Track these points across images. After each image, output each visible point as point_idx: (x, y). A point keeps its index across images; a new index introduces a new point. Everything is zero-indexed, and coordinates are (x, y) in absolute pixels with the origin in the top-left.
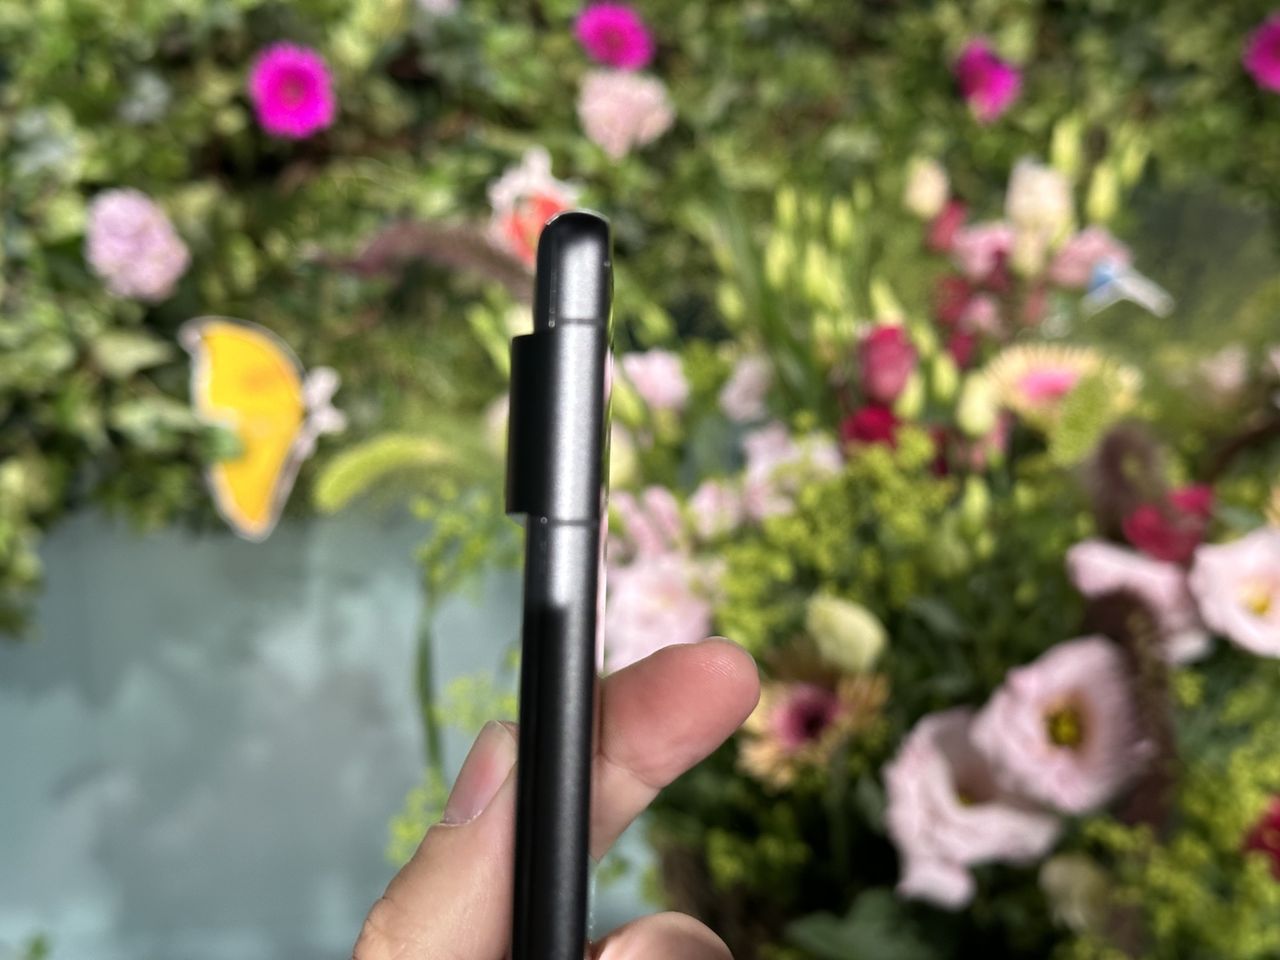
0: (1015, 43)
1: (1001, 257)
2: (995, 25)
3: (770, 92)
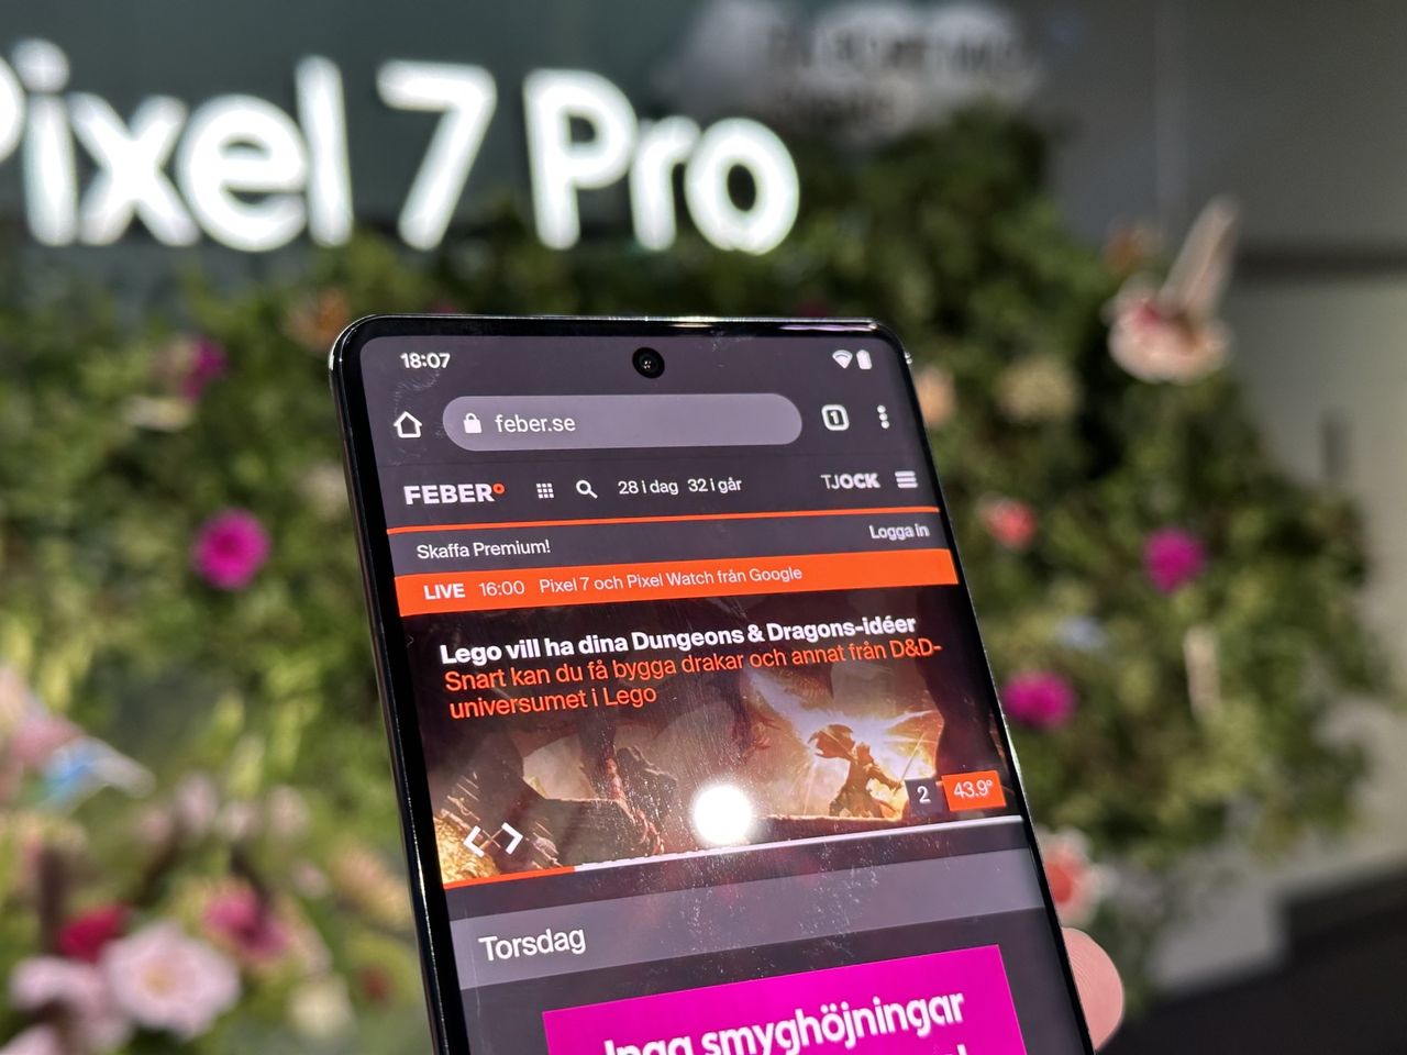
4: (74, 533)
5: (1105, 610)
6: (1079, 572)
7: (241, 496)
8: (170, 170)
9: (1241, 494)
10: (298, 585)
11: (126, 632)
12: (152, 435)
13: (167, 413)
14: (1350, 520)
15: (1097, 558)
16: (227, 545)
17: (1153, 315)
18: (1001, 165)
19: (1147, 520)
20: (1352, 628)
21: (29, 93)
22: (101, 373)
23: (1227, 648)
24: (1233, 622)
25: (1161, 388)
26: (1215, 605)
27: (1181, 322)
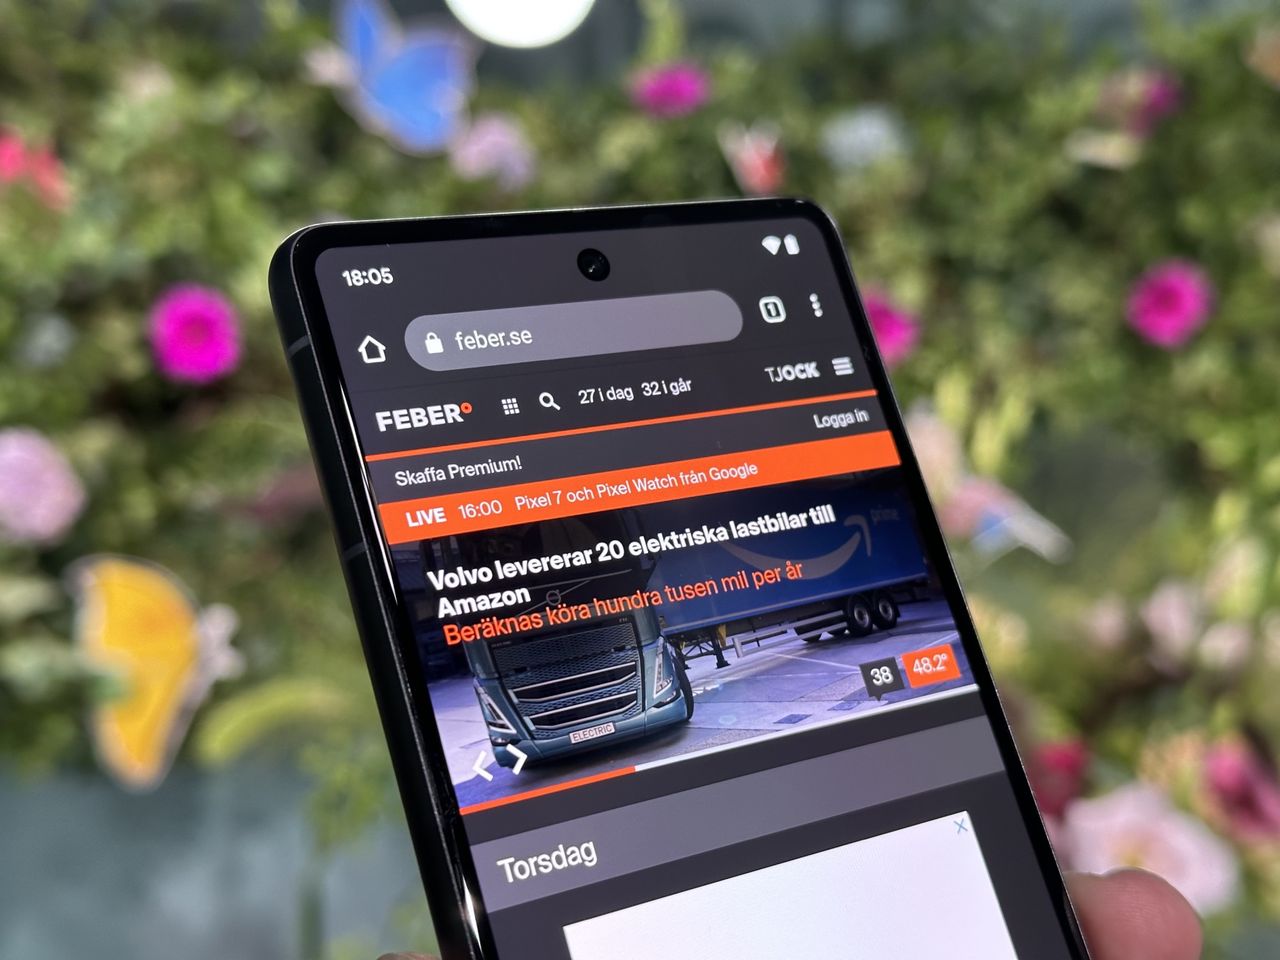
0: (909, 293)
7: (1183, 245)
10: (1242, 347)
11: (1047, 385)
12: (1096, 174)
13: (1114, 150)
16: (1165, 299)
22: (1045, 107)
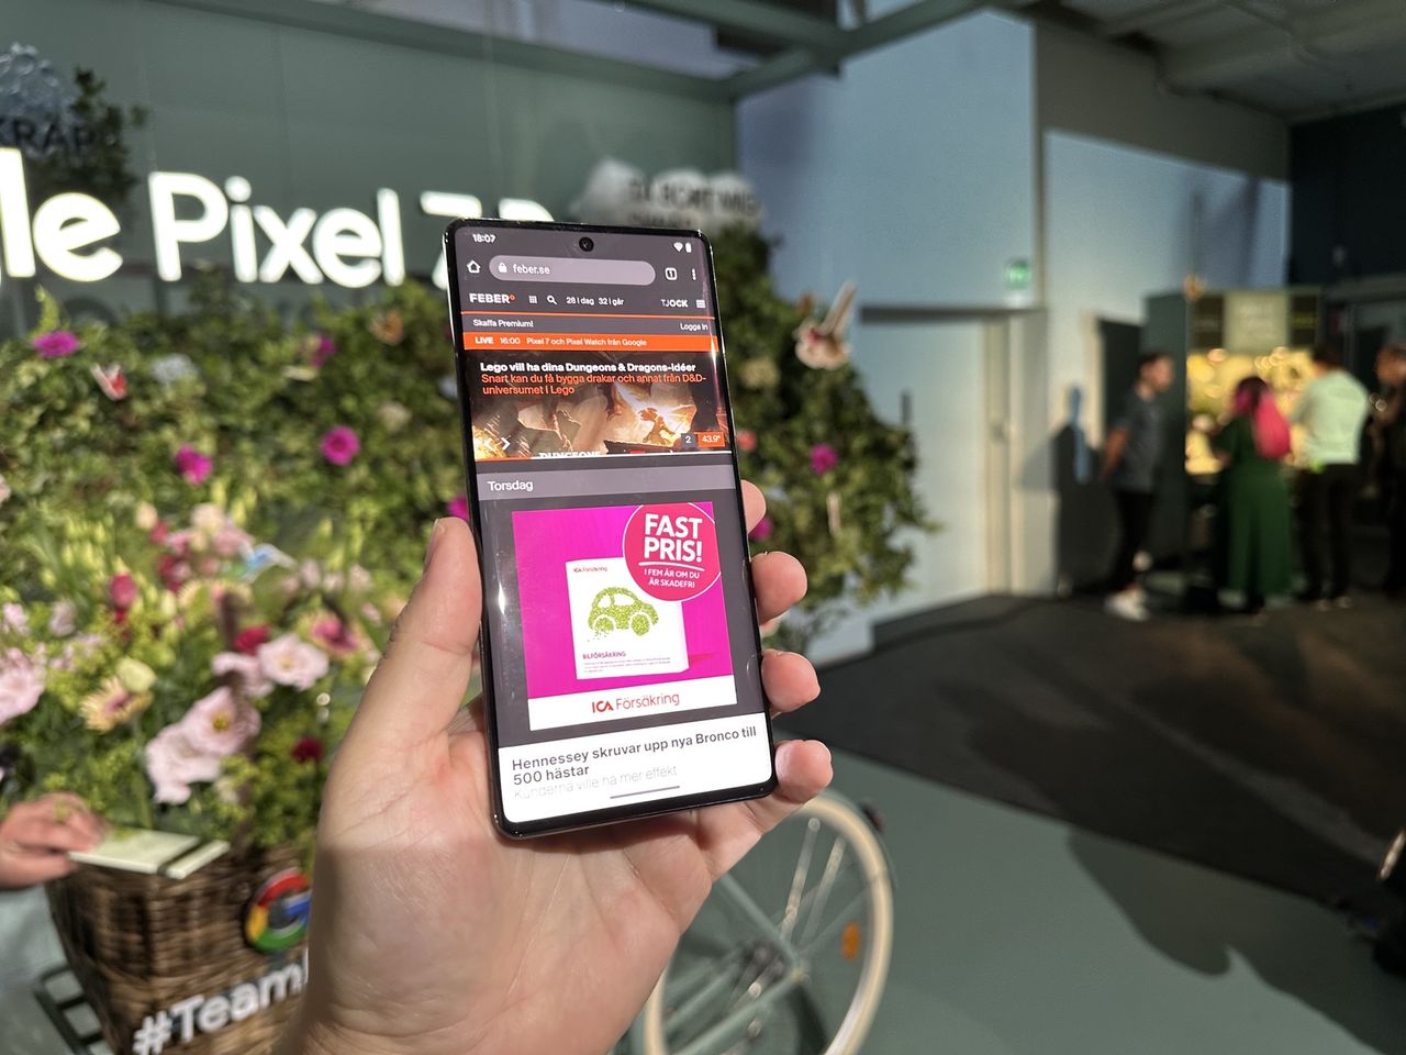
0: (206, 446)
1: (186, 545)
2: (195, 437)
3: (70, 475)
4: (255, 436)
5: (789, 485)
6: (779, 466)
7: (346, 418)
8: (308, 245)
9: (856, 426)
10: (376, 465)
11: (284, 488)
12: (297, 384)
13: (305, 373)
14: (906, 439)
15: (788, 459)
16: (339, 443)
17: (816, 336)
18: (747, 258)
19: (811, 440)
20: (908, 492)
21: (231, 203)
22: (270, 351)
23: (846, 502)
24: (850, 490)
25: (819, 372)
26: (841, 481)
27: (831, 341)
